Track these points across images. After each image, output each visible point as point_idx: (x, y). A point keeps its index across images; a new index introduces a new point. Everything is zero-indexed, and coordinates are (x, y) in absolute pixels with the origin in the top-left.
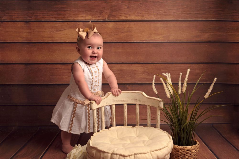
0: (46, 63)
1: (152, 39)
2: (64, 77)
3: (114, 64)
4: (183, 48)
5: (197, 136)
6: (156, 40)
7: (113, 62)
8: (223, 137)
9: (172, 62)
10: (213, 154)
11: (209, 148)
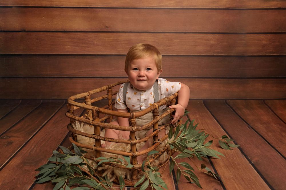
0: (46, 30)
1: (164, 4)
2: (66, 46)
3: (120, 33)
4: (198, 15)
5: (209, 112)
6: (167, 6)
7: (120, 31)
8: (236, 113)
9: (185, 32)
10: (225, 133)
11: (221, 126)
